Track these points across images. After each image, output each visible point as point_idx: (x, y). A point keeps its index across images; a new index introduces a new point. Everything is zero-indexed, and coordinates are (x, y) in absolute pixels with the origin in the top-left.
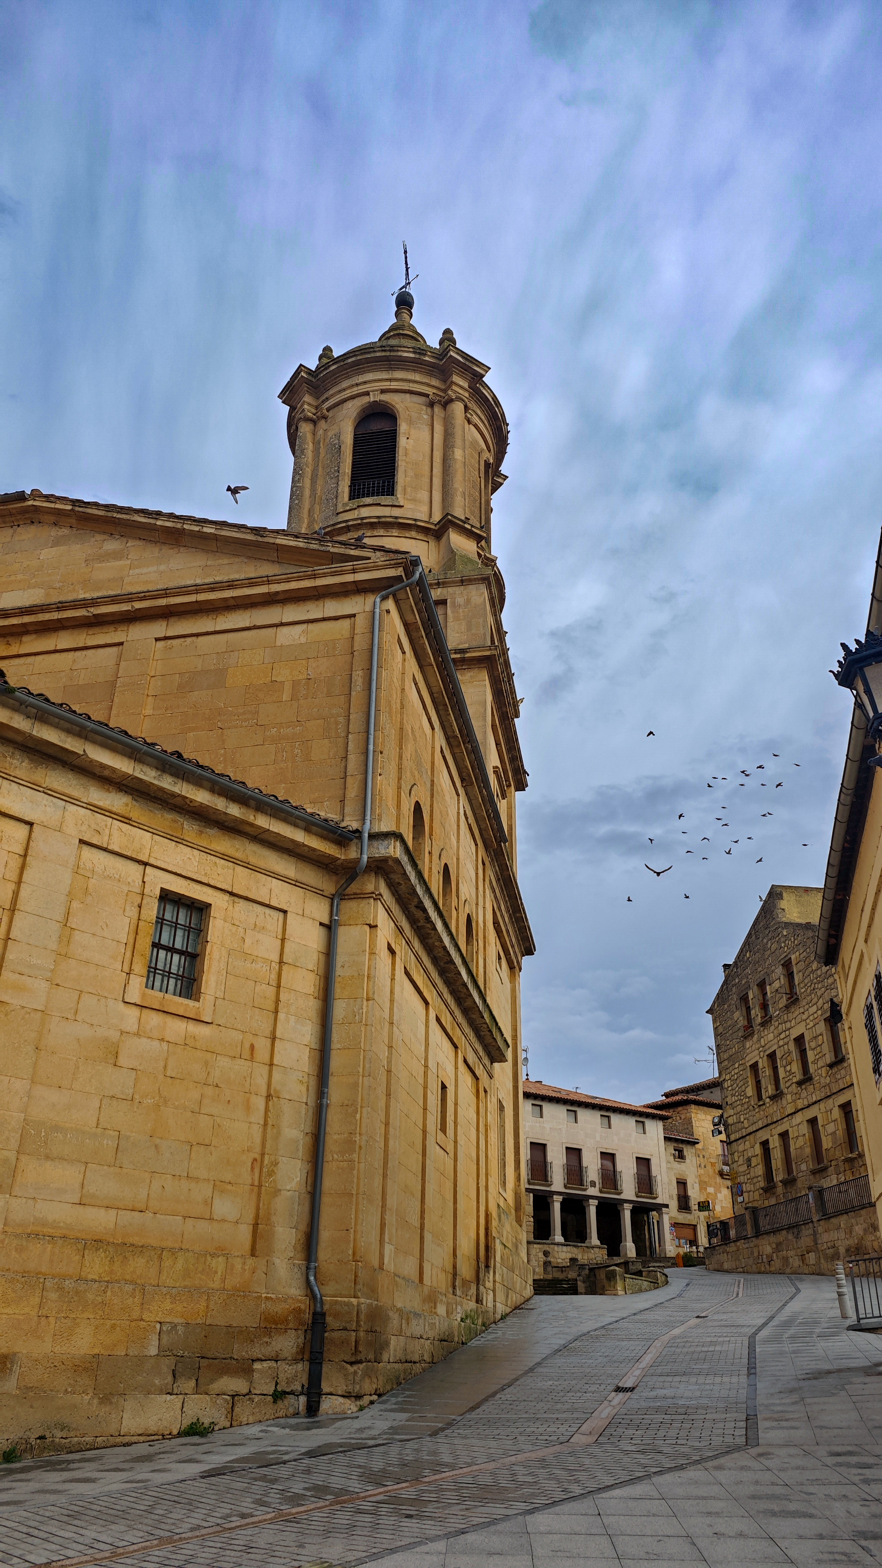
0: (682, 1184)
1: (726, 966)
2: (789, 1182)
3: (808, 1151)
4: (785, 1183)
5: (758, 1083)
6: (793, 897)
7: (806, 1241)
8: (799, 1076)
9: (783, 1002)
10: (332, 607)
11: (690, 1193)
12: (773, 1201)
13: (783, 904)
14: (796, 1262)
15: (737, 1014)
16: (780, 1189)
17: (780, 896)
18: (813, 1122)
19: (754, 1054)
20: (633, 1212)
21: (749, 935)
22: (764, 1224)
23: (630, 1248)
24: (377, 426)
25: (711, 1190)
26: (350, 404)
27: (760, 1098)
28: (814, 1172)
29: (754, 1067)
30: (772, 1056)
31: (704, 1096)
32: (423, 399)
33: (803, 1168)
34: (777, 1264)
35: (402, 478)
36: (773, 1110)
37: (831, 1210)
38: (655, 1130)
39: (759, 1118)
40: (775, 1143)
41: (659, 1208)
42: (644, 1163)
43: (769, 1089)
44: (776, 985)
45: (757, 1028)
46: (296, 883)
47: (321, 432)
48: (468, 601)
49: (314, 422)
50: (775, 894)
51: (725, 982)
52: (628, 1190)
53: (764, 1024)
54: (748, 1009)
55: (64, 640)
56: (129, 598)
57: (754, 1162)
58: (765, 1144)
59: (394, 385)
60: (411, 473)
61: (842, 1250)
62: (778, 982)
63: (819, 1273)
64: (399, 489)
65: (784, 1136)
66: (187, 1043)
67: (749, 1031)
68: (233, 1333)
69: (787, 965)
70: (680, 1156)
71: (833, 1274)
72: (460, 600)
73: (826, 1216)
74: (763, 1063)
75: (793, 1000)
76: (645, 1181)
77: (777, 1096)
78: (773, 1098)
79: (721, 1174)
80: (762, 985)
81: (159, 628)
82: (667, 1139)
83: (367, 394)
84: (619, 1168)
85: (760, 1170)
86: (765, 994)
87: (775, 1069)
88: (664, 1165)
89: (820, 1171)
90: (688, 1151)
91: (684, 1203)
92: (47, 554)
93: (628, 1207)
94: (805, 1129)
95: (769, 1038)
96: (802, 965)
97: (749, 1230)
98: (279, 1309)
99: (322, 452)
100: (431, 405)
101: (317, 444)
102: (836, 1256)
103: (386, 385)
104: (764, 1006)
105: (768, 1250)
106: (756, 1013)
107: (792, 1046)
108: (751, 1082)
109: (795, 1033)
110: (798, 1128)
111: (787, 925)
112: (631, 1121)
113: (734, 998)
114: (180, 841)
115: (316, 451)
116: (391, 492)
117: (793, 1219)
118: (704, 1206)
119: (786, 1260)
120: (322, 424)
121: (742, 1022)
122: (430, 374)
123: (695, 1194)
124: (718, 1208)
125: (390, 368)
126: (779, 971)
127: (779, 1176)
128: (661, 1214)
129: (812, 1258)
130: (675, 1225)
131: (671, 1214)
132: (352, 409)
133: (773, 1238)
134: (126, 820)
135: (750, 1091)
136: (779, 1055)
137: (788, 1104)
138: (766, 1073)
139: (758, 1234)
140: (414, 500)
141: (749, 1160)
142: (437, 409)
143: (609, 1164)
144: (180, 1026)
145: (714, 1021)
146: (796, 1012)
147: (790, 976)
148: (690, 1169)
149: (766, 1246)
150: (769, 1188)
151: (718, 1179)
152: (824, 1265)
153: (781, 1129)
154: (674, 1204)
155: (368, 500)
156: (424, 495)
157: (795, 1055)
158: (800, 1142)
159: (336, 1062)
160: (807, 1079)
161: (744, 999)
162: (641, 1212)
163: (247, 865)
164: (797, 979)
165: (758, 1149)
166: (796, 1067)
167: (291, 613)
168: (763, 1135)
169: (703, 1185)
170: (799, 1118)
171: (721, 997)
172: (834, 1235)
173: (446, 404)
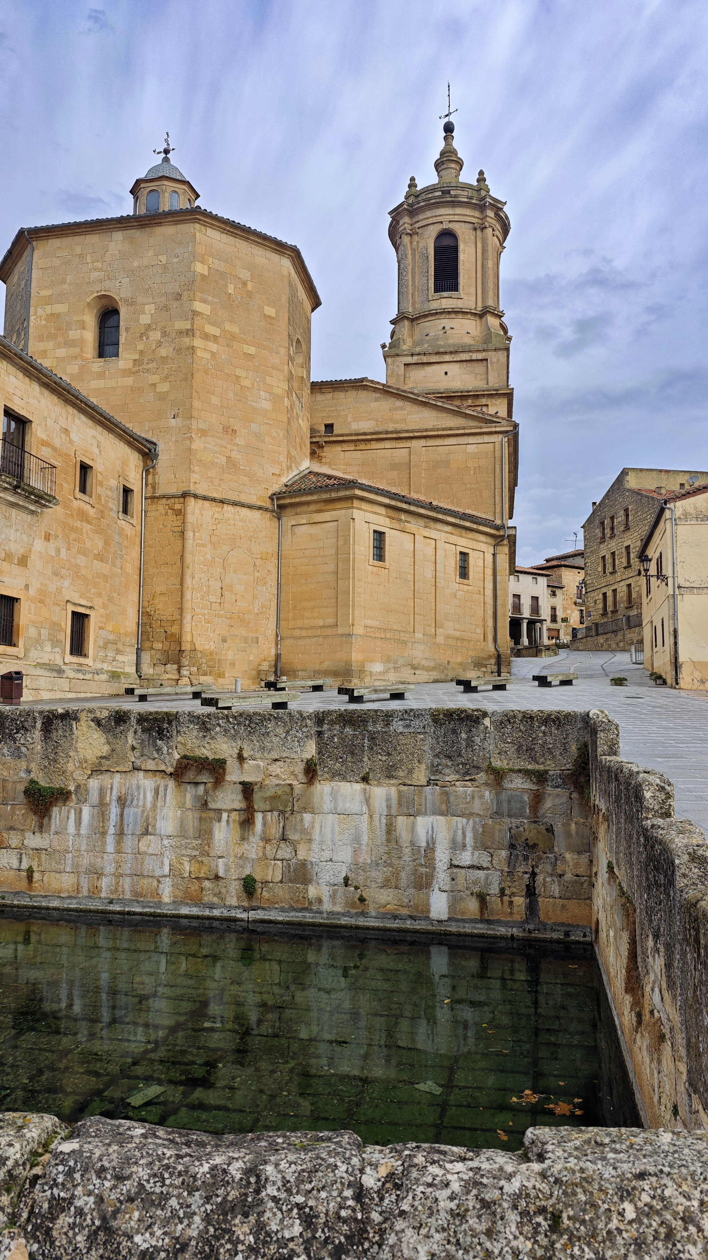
0: (554, 609)
1: (594, 503)
2: (615, 612)
3: (625, 598)
4: (612, 612)
5: (604, 565)
6: (634, 474)
7: (620, 637)
8: (625, 564)
9: (622, 528)
10: (487, 438)
11: (558, 613)
12: (605, 620)
13: (628, 478)
14: (614, 646)
15: (597, 531)
16: (610, 615)
17: (627, 474)
18: (629, 586)
19: (604, 551)
20: (528, 623)
21: (609, 491)
22: (601, 630)
23: (525, 641)
24: (447, 242)
25: (569, 612)
26: (431, 227)
27: (605, 573)
28: (627, 608)
29: (604, 558)
30: (613, 554)
31: (569, 562)
32: (471, 225)
33: (622, 606)
34: (605, 647)
35: (462, 280)
36: (611, 579)
37: (632, 625)
38: (543, 582)
39: (603, 581)
40: (610, 594)
41: (541, 621)
42: (535, 599)
43: (609, 569)
44: (620, 519)
45: (607, 539)
46: (486, 543)
47: (415, 243)
48: (498, 360)
49: (411, 235)
50: (624, 473)
51: (593, 513)
52: (526, 613)
53: (611, 538)
54: (604, 529)
55: (388, 444)
56: (412, 431)
57: (598, 602)
58: (605, 595)
59: (456, 218)
60: (466, 277)
61: (635, 641)
62: (620, 518)
63: (624, 650)
64: (461, 287)
65: (615, 591)
66: (468, 591)
67: (603, 539)
68: (483, 658)
69: (626, 510)
70: (554, 594)
71: (629, 651)
72: (494, 360)
73: (630, 627)
74: (608, 556)
75: (627, 528)
76: (535, 609)
77: (613, 573)
78: (611, 573)
79: (575, 603)
80: (612, 518)
81: (423, 442)
82: (548, 586)
83: (442, 222)
84: (522, 602)
85: (601, 606)
86: (613, 523)
87: (614, 560)
88: (546, 600)
89: (629, 607)
90: (558, 592)
91: (554, 619)
92: (374, 405)
93: (525, 621)
94: (625, 589)
95: (613, 545)
96: (633, 512)
97: (594, 633)
98: (491, 654)
99: (417, 258)
100: (475, 229)
101: (413, 250)
102: (632, 644)
103: (452, 218)
104: (612, 529)
105: (602, 641)
106: (608, 531)
107: (624, 550)
108: (601, 565)
109: (626, 544)
110: (622, 589)
111: (629, 490)
112: (530, 577)
113: (597, 522)
114: (462, 537)
115: (414, 255)
116: (456, 290)
117: (615, 628)
118: (564, 620)
119: (610, 645)
120: (416, 238)
121: (600, 535)
122: (474, 209)
123: (560, 614)
124: (572, 621)
125: (454, 206)
126: (622, 512)
127: (610, 609)
128: (542, 625)
129: (621, 644)
130: (549, 630)
131: (548, 624)
132: (433, 232)
133: (604, 636)
134: (452, 534)
135: (600, 569)
136: (616, 553)
137: (618, 577)
138: (609, 561)
139: (597, 635)
140: (468, 294)
141: (596, 601)
142: (479, 232)
143: (517, 600)
144: (466, 587)
145: (585, 532)
146: (628, 534)
147: (627, 516)
148: (558, 601)
149: (601, 639)
150: (605, 614)
151: (574, 606)
152: (627, 647)
153: (613, 588)
154: (549, 619)
155: (445, 294)
156: (473, 290)
157: (625, 554)
158: (622, 594)
159: (499, 593)
160: (629, 566)
161: (602, 523)
162: (531, 623)
163: (476, 540)
164: (630, 518)
165: (601, 596)
166: (624, 560)
167: (472, 440)
168: (604, 590)
169: (565, 609)
170: (622, 583)
171: (589, 521)
172: (632, 635)
173: (483, 229)
